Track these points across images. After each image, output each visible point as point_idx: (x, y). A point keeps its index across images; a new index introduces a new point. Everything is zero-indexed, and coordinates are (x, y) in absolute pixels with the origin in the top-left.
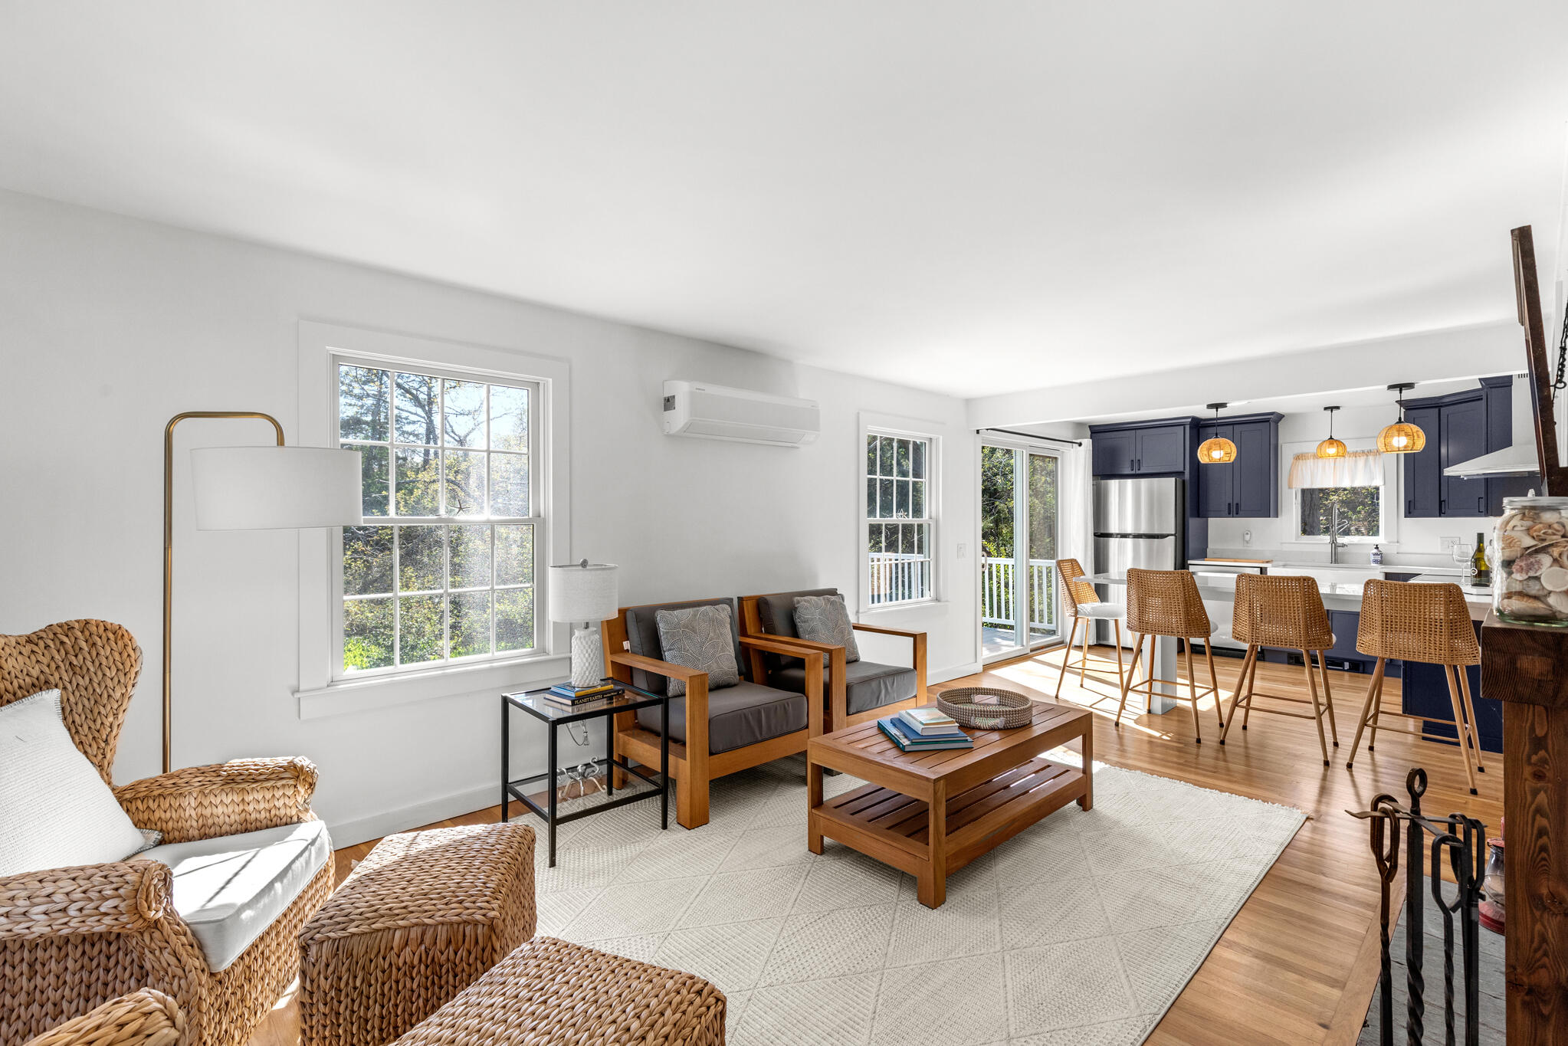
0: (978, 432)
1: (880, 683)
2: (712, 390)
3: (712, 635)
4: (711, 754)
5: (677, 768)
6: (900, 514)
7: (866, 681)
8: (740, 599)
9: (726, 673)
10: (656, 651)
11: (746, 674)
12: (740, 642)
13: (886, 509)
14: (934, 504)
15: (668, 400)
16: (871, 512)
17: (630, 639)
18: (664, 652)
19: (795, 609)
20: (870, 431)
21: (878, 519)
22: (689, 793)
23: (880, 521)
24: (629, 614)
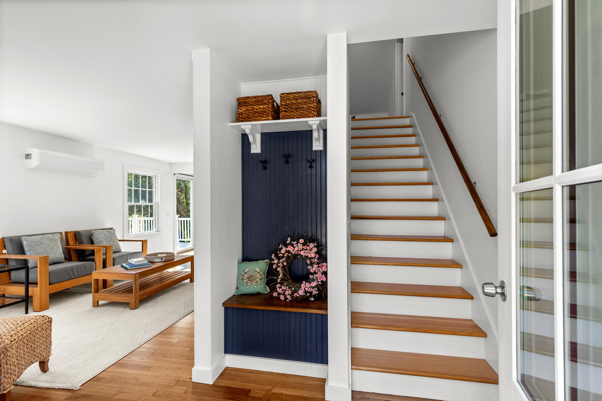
0: (175, 174)
1: (127, 257)
2: (51, 153)
3: (51, 244)
4: (50, 284)
5: (33, 291)
6: (143, 202)
7: (122, 256)
8: (66, 233)
9: (58, 258)
10: (22, 251)
11: (69, 258)
12: (65, 248)
13: (137, 199)
14: (157, 198)
15: (28, 155)
16: (130, 200)
17: (7, 248)
18: (26, 252)
19: (92, 235)
20: (128, 172)
21: (133, 203)
22: (39, 299)
23: (133, 204)
24: (5, 239)
